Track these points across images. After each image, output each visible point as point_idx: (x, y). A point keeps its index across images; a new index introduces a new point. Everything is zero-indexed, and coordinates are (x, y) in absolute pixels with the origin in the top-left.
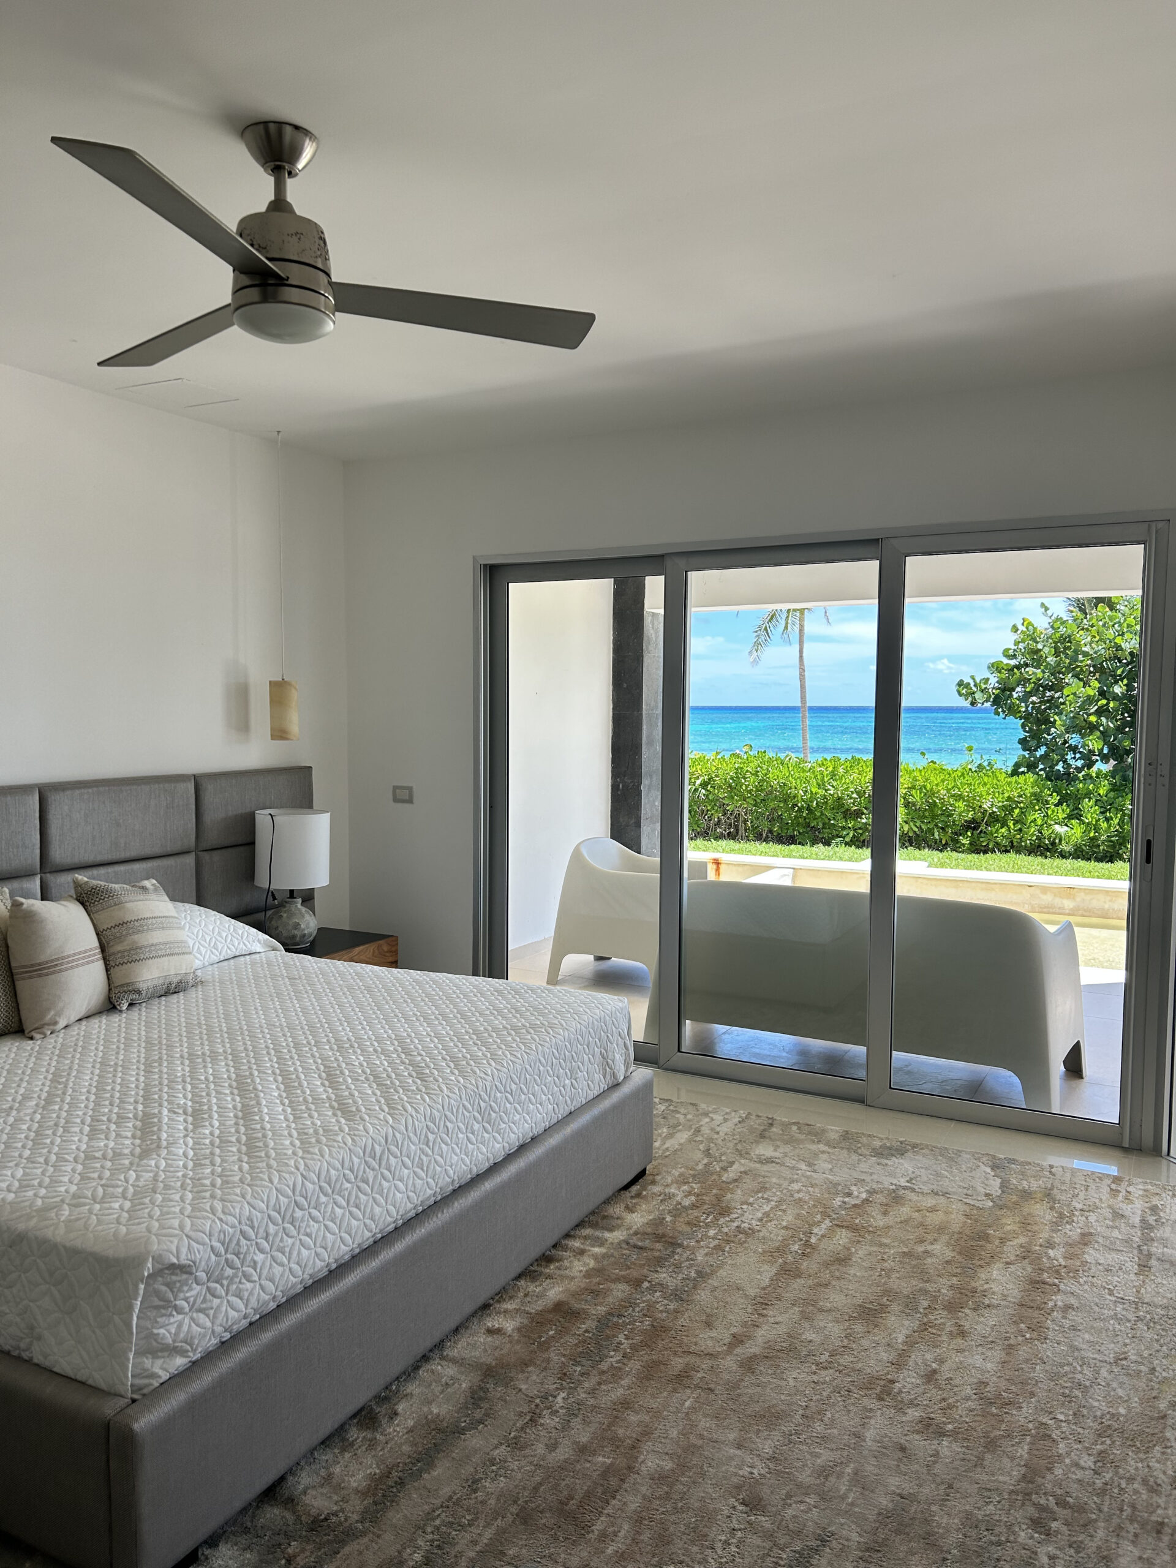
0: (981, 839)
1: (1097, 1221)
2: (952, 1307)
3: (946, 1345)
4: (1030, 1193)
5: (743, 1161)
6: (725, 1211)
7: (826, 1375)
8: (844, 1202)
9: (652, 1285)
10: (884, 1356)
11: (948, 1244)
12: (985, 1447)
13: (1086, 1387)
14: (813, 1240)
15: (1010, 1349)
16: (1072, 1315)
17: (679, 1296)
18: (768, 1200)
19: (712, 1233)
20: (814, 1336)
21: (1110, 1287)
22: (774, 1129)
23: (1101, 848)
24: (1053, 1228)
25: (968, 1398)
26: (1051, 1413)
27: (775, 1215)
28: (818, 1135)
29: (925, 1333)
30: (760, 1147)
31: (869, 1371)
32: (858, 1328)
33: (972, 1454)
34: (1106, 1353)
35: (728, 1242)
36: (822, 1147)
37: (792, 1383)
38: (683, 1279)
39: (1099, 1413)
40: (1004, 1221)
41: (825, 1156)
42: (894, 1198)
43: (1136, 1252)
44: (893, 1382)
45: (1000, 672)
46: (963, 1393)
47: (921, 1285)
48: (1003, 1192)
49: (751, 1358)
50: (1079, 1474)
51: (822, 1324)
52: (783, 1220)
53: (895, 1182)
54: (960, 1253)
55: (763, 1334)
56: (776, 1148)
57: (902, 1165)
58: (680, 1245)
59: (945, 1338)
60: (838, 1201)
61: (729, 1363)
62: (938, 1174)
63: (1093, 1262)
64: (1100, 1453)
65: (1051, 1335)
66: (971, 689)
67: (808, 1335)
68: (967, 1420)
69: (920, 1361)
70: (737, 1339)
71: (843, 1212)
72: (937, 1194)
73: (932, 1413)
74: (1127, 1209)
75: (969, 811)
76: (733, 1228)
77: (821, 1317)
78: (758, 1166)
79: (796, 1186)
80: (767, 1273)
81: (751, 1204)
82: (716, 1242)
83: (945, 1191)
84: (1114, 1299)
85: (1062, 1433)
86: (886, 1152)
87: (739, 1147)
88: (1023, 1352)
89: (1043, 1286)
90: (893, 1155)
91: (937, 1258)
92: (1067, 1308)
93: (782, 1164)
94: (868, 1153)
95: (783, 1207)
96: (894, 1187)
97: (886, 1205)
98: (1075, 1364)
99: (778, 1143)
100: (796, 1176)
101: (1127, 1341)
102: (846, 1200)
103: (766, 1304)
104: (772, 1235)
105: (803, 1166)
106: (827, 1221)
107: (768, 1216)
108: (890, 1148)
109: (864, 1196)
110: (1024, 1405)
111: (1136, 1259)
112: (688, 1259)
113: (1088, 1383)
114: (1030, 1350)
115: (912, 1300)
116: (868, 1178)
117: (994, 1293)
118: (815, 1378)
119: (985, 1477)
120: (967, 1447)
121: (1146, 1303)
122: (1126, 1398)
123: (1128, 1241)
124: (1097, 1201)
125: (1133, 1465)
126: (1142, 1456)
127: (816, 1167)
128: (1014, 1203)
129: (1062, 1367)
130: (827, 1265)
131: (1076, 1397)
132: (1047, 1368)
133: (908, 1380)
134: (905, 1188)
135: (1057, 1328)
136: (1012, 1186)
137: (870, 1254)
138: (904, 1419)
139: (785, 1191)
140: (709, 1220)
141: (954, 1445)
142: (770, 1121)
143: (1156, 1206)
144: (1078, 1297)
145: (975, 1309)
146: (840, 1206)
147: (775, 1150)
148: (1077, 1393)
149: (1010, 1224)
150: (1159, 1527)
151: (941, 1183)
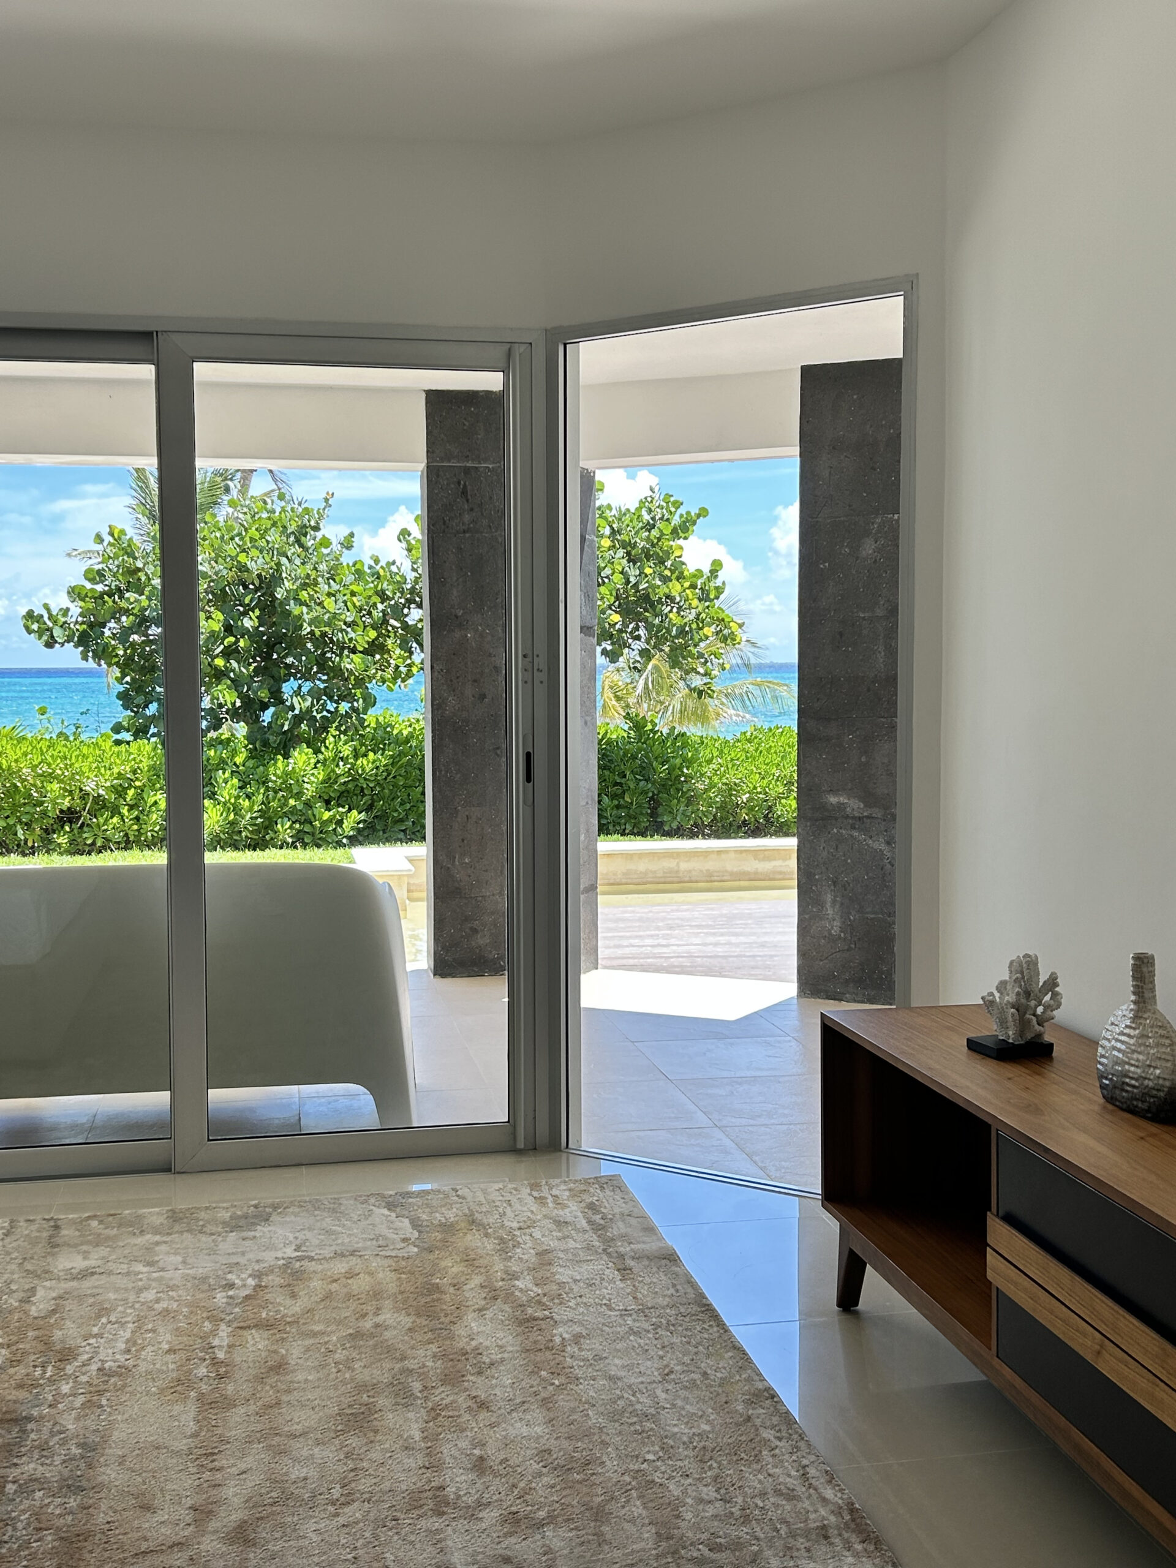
0: (85, 835)
1: (543, 1236)
2: (453, 1379)
3: (474, 1425)
4: (452, 1225)
5: (48, 1284)
6: (66, 1355)
7: (353, 1512)
8: (231, 1297)
9: (20, 1486)
10: (410, 1462)
11: (397, 1310)
12: (596, 1520)
13: (653, 1415)
14: (221, 1355)
15: (546, 1403)
16: (586, 1343)
17: (71, 1486)
18: (123, 1325)
19: (65, 1388)
20: (305, 1470)
21: (604, 1301)
22: (64, 1232)
23: (244, 834)
24: (503, 1256)
25: (540, 1475)
26: (637, 1457)
27: (144, 1339)
28: (137, 1226)
29: (440, 1419)
30: (61, 1260)
31: (404, 1487)
32: (354, 1441)
33: (587, 1534)
34: (649, 1372)
35: (100, 1393)
36: (149, 1237)
37: (315, 1538)
38: (64, 1461)
39: (685, 1439)
40: (443, 1264)
41: (163, 1247)
42: (292, 1274)
43: (605, 1257)
44: (442, 1488)
45: (83, 600)
46: (530, 1471)
47: (398, 1366)
48: (420, 1232)
49: (240, 1527)
50: (710, 1511)
51: (305, 1452)
52: (160, 1343)
53: (280, 1255)
54: (418, 1315)
55: (234, 1493)
56: (86, 1255)
57: (275, 1233)
58: (29, 1419)
59: (467, 1417)
60: (220, 1298)
61: (209, 1544)
62: (329, 1232)
63: (570, 1280)
64: (716, 1478)
65: (579, 1372)
66: (45, 623)
67: (297, 1472)
68: (556, 1498)
69: (457, 1454)
70: (202, 1512)
71: (237, 1310)
72: (343, 1255)
73: (511, 1506)
74: (566, 1214)
75: (65, 797)
76: (94, 1373)
77: (298, 1445)
78: (74, 1284)
79: (149, 1295)
80: (187, 1414)
81: (99, 1336)
82: (80, 1400)
83: (351, 1249)
84: (617, 1313)
85: (663, 1473)
86: (242, 1222)
87: (28, 1266)
88: (564, 1402)
89: (536, 1323)
90: (253, 1224)
91: (395, 1328)
92: (577, 1339)
93: (110, 1273)
94: (219, 1229)
95: (150, 1326)
96: (282, 1262)
97: (289, 1285)
98: (626, 1395)
99: (84, 1248)
100: (140, 1283)
101: (661, 1353)
102: (231, 1293)
103: (213, 1454)
104: (158, 1366)
105: (140, 1267)
106: (223, 1326)
107: (135, 1343)
108: (245, 1217)
109: (251, 1282)
110: (605, 1458)
111: (611, 1264)
112: (52, 1434)
113: (652, 1411)
114: (569, 1398)
115: (400, 1387)
116: (243, 1260)
117: (487, 1348)
118: (341, 1520)
119: (617, 1553)
120: (576, 1529)
121: (652, 1307)
122: (700, 1413)
123: (589, 1248)
124: (529, 1214)
125: (754, 1481)
126: (755, 1466)
127: (161, 1264)
128: (441, 1240)
129: (615, 1402)
130: (261, 1379)
131: (652, 1429)
132: (601, 1409)
133: (457, 1479)
134: (299, 1259)
135: (582, 1364)
136: (425, 1223)
137: (308, 1350)
138: (484, 1526)
139: (137, 1306)
140: (48, 1375)
141: (561, 1532)
142: (52, 1223)
143: (592, 1203)
144: (580, 1323)
145: (480, 1373)
146: (228, 1303)
147: (85, 1258)
148: (648, 1425)
149: (452, 1267)
150: (823, 1532)
151: (339, 1241)
